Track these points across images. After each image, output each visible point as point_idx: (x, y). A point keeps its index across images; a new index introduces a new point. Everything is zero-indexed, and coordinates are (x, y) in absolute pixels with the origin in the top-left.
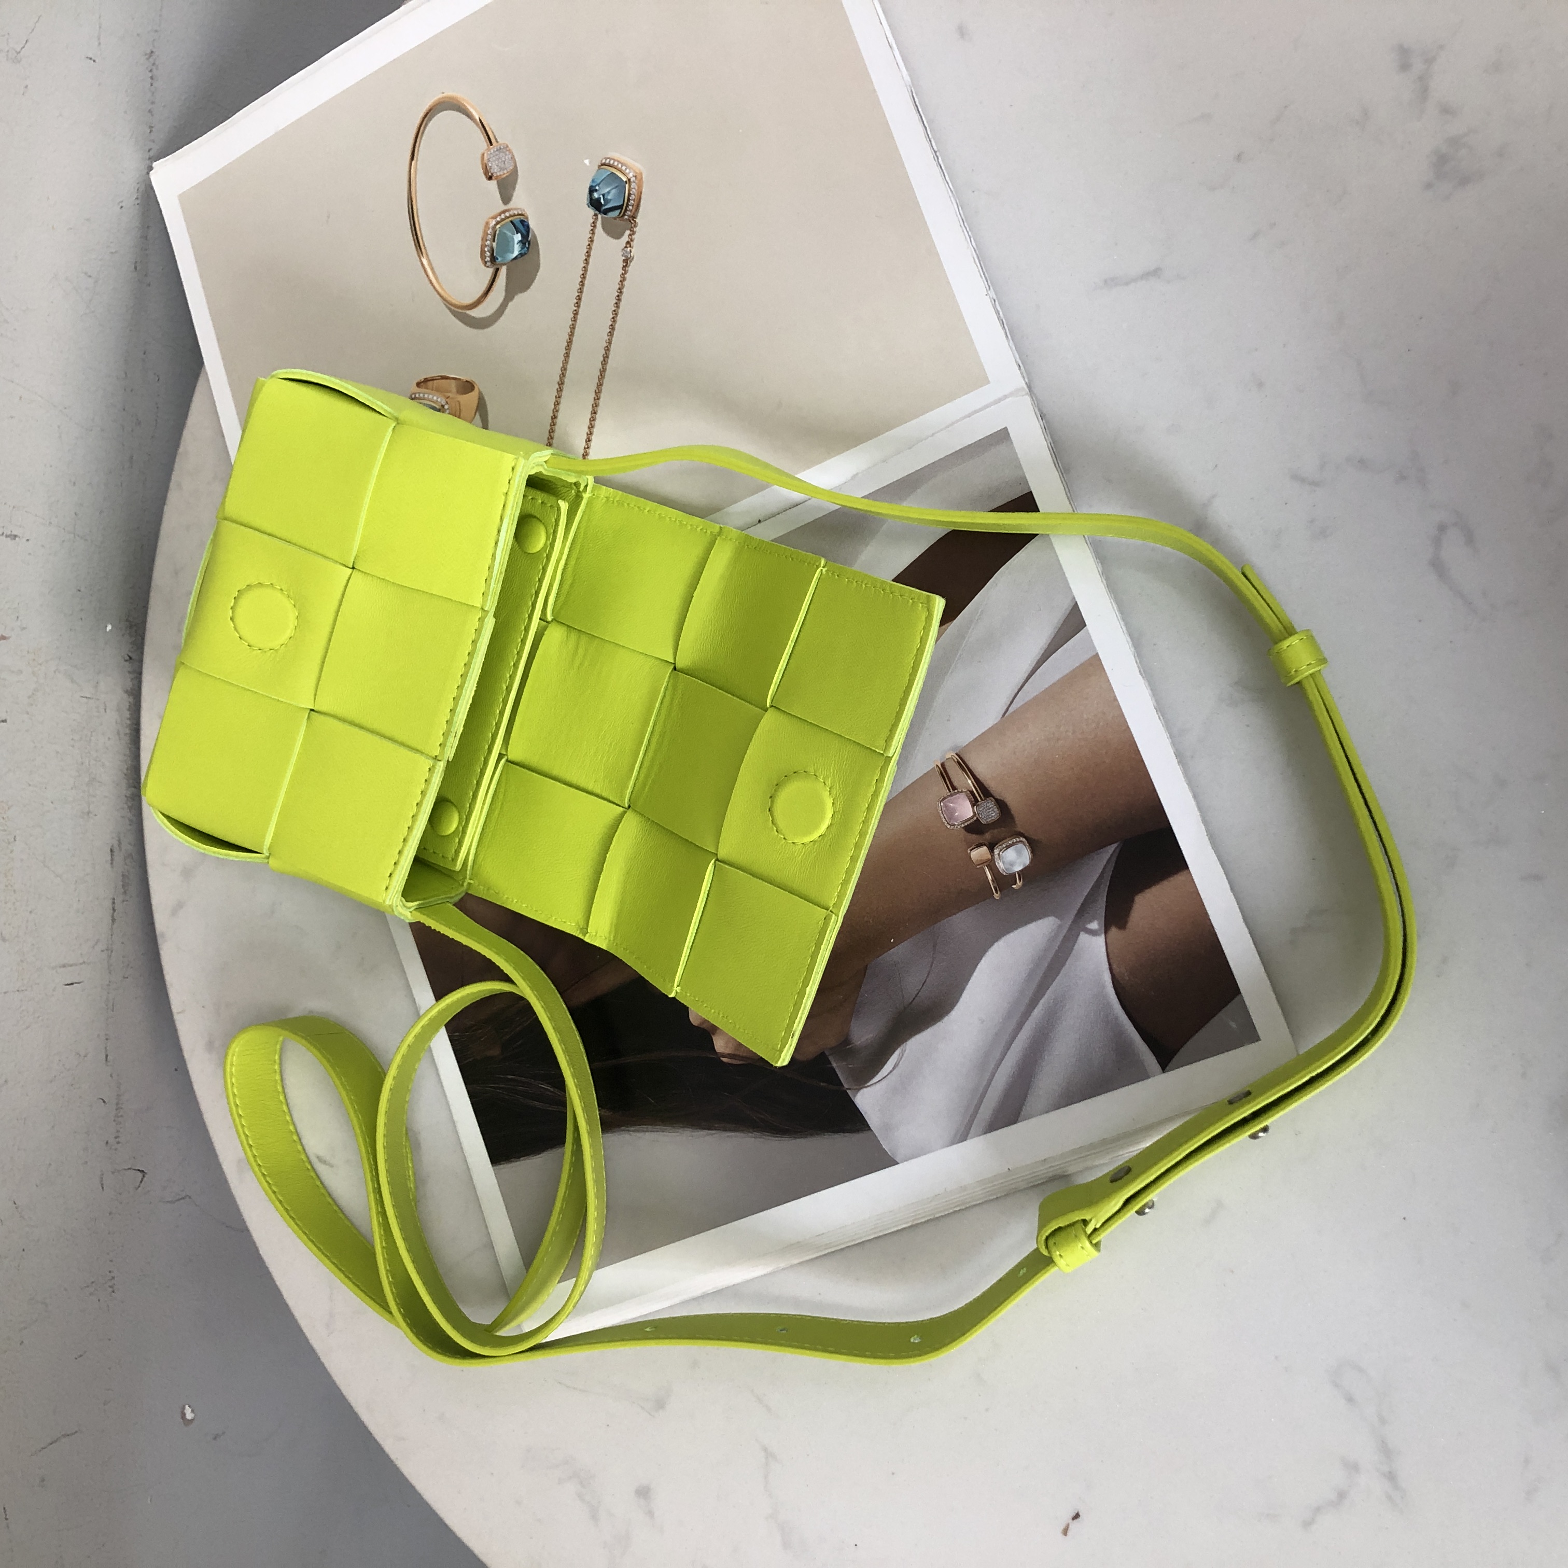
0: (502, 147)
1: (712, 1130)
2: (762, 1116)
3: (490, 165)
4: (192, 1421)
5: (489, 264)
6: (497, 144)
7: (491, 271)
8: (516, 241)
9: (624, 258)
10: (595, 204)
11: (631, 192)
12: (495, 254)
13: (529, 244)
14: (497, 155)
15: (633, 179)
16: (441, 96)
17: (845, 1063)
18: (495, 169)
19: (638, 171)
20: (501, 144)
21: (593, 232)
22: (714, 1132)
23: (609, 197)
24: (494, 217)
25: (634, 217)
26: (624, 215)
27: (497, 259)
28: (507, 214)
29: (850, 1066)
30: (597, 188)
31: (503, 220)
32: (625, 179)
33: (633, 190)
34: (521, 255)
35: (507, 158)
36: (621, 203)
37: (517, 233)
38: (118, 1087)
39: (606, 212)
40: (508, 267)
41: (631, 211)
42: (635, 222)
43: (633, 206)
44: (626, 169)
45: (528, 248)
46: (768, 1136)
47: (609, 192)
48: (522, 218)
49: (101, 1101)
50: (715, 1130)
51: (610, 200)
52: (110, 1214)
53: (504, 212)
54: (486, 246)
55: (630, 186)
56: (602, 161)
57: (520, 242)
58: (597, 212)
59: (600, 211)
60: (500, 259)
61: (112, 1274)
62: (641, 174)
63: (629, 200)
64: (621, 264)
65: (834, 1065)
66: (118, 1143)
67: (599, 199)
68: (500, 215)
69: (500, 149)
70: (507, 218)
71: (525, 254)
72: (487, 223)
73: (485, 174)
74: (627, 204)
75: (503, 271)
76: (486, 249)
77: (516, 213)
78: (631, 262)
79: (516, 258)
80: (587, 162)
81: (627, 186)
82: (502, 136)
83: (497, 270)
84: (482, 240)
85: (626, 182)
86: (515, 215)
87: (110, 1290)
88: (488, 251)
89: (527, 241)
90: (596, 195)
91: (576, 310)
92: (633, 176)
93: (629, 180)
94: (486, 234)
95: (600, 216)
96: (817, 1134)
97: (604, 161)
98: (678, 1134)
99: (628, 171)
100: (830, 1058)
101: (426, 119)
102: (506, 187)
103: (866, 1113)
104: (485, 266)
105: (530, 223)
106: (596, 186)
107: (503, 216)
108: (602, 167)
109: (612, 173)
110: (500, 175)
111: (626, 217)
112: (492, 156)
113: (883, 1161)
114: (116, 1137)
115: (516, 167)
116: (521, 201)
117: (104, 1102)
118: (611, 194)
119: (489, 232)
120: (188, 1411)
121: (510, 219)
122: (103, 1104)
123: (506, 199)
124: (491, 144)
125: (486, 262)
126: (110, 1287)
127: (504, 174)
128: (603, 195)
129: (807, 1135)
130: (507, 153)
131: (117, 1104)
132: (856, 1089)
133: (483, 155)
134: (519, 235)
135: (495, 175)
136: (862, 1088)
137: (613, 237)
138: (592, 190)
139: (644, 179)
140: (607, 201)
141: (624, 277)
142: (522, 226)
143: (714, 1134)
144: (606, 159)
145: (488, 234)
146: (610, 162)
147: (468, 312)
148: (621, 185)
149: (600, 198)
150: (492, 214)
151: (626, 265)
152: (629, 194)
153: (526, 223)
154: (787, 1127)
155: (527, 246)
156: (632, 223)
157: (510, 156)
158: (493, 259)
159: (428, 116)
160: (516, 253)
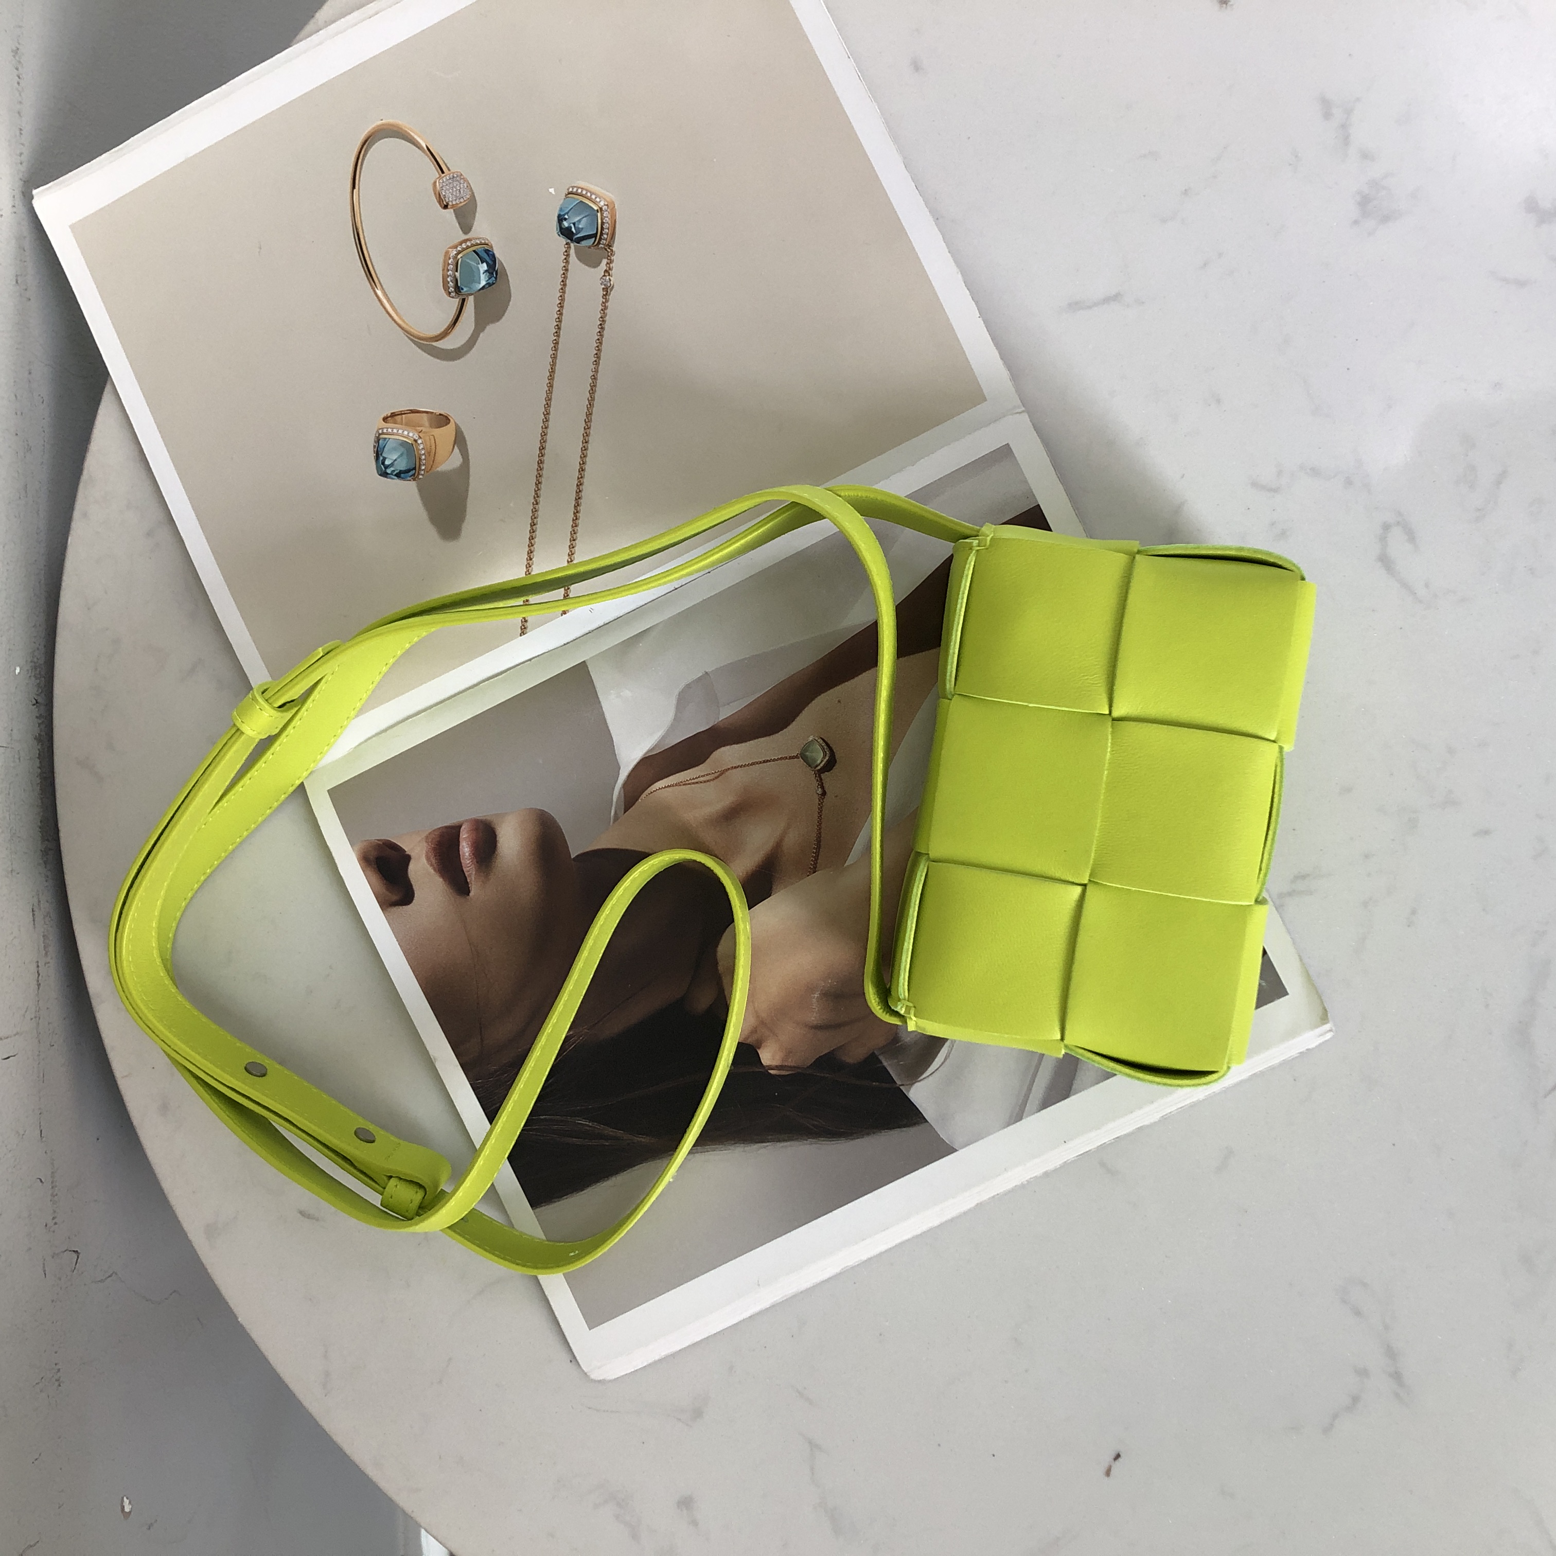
0: (455, 176)
1: (765, 1142)
2: (816, 1123)
3: (444, 194)
4: (130, 1512)
5: (453, 294)
6: (449, 172)
7: (456, 302)
8: (482, 272)
9: (603, 286)
10: (566, 233)
11: (604, 221)
12: (459, 285)
13: (497, 274)
14: (450, 183)
15: (605, 208)
16: (380, 122)
17: (896, 1061)
18: (450, 198)
19: (608, 200)
20: (453, 173)
21: (567, 261)
22: (768, 1144)
23: (580, 226)
24: (456, 247)
25: (610, 246)
26: (599, 243)
27: (462, 289)
28: (469, 244)
29: (901, 1063)
30: (566, 217)
31: (464, 250)
32: (596, 208)
33: (607, 219)
34: (489, 285)
35: (462, 187)
36: (595, 232)
37: (482, 263)
38: (52, 1164)
39: (579, 240)
40: (475, 297)
41: (606, 240)
42: (612, 250)
43: (607, 234)
44: (596, 198)
45: (496, 278)
46: (824, 1141)
47: (579, 221)
48: (486, 247)
49: (39, 1180)
50: (768, 1142)
51: (582, 228)
52: (53, 1301)
53: (465, 241)
54: (448, 276)
55: (602, 215)
56: (568, 189)
57: (486, 271)
58: (569, 241)
59: (572, 240)
60: (465, 289)
61: (58, 1367)
62: (613, 203)
63: (602, 229)
64: (601, 293)
65: (885, 1064)
66: (56, 1224)
67: (569, 228)
68: (461, 244)
69: (454, 177)
70: (468, 247)
71: (493, 284)
72: (447, 253)
73: (440, 204)
74: (601, 232)
75: (471, 301)
76: (449, 279)
77: (479, 242)
78: (611, 290)
79: (483, 288)
80: (552, 190)
81: (599, 214)
82: (454, 164)
83: (464, 300)
84: (443, 270)
85: (597, 211)
86: (477, 244)
87: (57, 1384)
88: (451, 281)
89: (493, 269)
90: (566, 224)
91: (555, 340)
92: (605, 205)
93: (601, 209)
94: (446, 264)
95: (572, 245)
96: (874, 1133)
97: (571, 190)
98: (730, 1151)
99: (598, 200)
100: (881, 1057)
101: (365, 147)
102: (465, 217)
103: (921, 1106)
104: (450, 297)
105: (495, 252)
106: (564, 215)
107: (464, 246)
108: (570, 196)
109: (581, 201)
110: (457, 204)
111: (601, 246)
112: (444, 184)
113: (942, 1150)
114: (54, 1218)
115: (473, 195)
116: (483, 230)
117: (41, 1181)
118: (582, 222)
119: (450, 262)
120: (126, 1501)
121: (474, 248)
122: (41, 1184)
123: (466, 228)
124: (443, 172)
125: (450, 293)
126: (56, 1380)
127: (461, 203)
128: (574, 224)
129: (863, 1135)
130: (462, 181)
131: (52, 1182)
132: (909, 1084)
133: (435, 182)
134: (485, 264)
135: (450, 203)
136: (915, 1083)
137: (589, 266)
138: (561, 219)
139: (616, 207)
140: (579, 230)
141: (605, 306)
142: (488, 256)
143: (767, 1146)
144: (573, 187)
145: (449, 264)
146: (577, 190)
147: (434, 344)
148: (593, 214)
149: (571, 228)
150: (452, 244)
151: (606, 294)
152: (603, 223)
153: (491, 253)
154: (842, 1130)
155: (495, 276)
156: (608, 252)
157: (465, 185)
158: (458, 289)
159: (367, 143)
160: (483, 283)
